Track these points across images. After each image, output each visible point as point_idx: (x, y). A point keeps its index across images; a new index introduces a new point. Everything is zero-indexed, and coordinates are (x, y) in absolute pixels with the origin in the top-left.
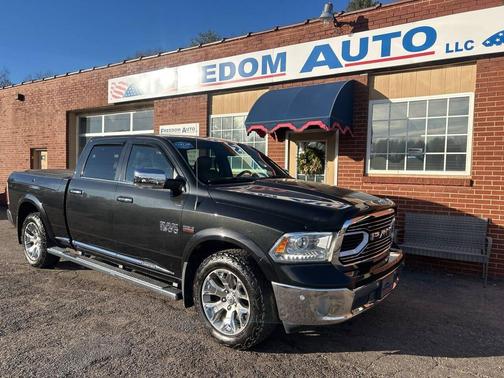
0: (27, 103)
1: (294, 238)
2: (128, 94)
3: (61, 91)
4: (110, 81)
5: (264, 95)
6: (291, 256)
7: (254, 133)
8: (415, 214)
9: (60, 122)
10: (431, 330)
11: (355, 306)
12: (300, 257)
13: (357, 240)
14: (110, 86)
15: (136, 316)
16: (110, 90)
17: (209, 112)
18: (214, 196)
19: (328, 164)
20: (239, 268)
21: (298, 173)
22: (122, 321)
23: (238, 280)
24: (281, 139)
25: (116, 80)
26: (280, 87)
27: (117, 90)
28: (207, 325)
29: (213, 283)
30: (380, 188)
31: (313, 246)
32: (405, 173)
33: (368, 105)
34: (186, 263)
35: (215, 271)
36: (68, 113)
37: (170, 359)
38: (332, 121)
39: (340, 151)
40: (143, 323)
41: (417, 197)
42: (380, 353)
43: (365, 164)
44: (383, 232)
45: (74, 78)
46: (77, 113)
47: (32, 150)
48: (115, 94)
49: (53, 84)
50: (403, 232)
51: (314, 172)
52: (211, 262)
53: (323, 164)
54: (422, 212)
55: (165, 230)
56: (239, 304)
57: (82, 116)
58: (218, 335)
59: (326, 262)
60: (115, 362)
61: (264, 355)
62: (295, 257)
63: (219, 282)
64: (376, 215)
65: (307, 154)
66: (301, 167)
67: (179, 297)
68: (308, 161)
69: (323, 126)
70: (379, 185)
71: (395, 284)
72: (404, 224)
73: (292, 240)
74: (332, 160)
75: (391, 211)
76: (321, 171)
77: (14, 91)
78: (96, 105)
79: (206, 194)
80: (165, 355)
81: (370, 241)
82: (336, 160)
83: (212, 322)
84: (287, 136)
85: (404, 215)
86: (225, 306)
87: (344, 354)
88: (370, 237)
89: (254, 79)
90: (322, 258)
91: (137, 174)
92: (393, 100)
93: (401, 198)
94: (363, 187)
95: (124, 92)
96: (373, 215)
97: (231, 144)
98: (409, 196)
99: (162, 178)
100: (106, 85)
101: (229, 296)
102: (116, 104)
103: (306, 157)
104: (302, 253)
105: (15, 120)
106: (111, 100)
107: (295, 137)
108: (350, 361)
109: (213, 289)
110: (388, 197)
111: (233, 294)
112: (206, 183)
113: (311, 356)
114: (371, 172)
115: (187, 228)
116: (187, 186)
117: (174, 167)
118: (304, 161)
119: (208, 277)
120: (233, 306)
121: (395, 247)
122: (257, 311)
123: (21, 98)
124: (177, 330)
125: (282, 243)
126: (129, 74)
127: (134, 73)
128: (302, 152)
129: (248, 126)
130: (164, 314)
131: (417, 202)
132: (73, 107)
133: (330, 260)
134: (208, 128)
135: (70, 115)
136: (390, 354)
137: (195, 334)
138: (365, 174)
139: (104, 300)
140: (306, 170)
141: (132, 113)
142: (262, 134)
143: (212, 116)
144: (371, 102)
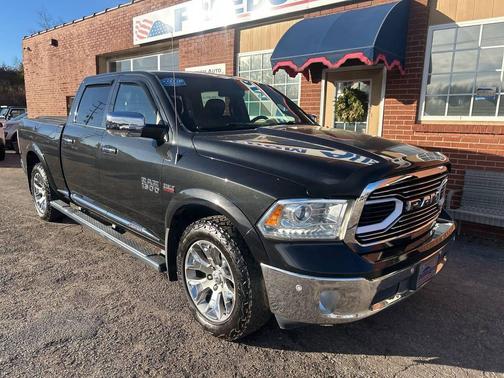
0: (60, 49)
1: (291, 206)
2: (153, 33)
3: (90, 33)
4: (135, 19)
5: (293, 26)
6: (288, 231)
7: (282, 72)
8: (478, 172)
9: (91, 68)
10: (486, 327)
11: (378, 298)
12: (300, 232)
13: (384, 210)
14: (135, 25)
15: (122, 285)
16: (135, 29)
17: (237, 50)
18: (199, 146)
19: (372, 109)
20: (224, 241)
21: (336, 120)
22: (104, 289)
23: (223, 256)
24: (316, 80)
25: (140, 18)
26: (317, 14)
27: (142, 29)
28: (191, 305)
29: (196, 257)
30: (434, 139)
31: (320, 218)
32: (470, 119)
33: (426, 32)
34: (168, 230)
35: (197, 243)
36: (97, 57)
37: (139, 347)
38: (376, 52)
39: (387, 92)
40: (126, 294)
41: (483, 150)
42: (408, 360)
43: (418, 108)
44: (427, 198)
45: (102, 18)
46: (107, 57)
47: (68, 98)
48: (140, 34)
49: (83, 27)
50: (461, 193)
51: (354, 120)
52: (193, 231)
53: (366, 109)
54: (487, 169)
55: (147, 187)
56: (225, 285)
57: (112, 60)
58: (201, 319)
59: (337, 240)
60: (73, 346)
61: (254, 350)
62: (293, 232)
63: (203, 256)
64: (420, 175)
65: (347, 97)
66: (339, 113)
67: (163, 268)
68: (348, 106)
69: (364, 59)
70: (435, 135)
71: (440, 266)
72: (463, 183)
73: (288, 209)
74: (377, 104)
75: (442, 169)
76: (363, 117)
77: (49, 36)
78: (123, 47)
79: (188, 144)
80: (134, 339)
81: (404, 211)
82: (382, 103)
83: (196, 303)
84: (324, 75)
85: (464, 173)
86: (211, 285)
87: (359, 357)
88: (405, 205)
89: (286, 6)
90: (330, 234)
91: (109, 118)
92: (459, 24)
93: (461, 151)
94: (414, 138)
95: (148, 31)
96: (415, 174)
97: (249, 83)
98: (473, 149)
99: (139, 123)
100: (131, 23)
101: (216, 274)
102: (141, 45)
103: (345, 100)
104: (302, 227)
105: (51, 67)
106: (137, 42)
107: (333, 77)
108: (366, 369)
109: (198, 263)
110: (439, 150)
111: (219, 272)
112: (194, 130)
113: (315, 356)
114: (425, 118)
115: (168, 187)
116: (170, 133)
117: (157, 110)
118: (343, 106)
119: (191, 248)
120: (220, 286)
121: (444, 217)
122: (243, 297)
123: (55, 43)
124: (161, 306)
125: (274, 213)
126: (153, 10)
127: (158, 8)
128: (341, 94)
129: (274, 63)
130: (154, 284)
131: (482, 156)
132: (101, 51)
133: (342, 237)
134: (235, 69)
135: (100, 60)
136: (423, 362)
137: (180, 314)
138: (417, 121)
139: (96, 263)
140: (344, 117)
141: (159, 56)
142: (292, 73)
143: (240, 55)
144: (430, 28)
